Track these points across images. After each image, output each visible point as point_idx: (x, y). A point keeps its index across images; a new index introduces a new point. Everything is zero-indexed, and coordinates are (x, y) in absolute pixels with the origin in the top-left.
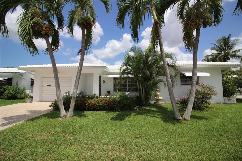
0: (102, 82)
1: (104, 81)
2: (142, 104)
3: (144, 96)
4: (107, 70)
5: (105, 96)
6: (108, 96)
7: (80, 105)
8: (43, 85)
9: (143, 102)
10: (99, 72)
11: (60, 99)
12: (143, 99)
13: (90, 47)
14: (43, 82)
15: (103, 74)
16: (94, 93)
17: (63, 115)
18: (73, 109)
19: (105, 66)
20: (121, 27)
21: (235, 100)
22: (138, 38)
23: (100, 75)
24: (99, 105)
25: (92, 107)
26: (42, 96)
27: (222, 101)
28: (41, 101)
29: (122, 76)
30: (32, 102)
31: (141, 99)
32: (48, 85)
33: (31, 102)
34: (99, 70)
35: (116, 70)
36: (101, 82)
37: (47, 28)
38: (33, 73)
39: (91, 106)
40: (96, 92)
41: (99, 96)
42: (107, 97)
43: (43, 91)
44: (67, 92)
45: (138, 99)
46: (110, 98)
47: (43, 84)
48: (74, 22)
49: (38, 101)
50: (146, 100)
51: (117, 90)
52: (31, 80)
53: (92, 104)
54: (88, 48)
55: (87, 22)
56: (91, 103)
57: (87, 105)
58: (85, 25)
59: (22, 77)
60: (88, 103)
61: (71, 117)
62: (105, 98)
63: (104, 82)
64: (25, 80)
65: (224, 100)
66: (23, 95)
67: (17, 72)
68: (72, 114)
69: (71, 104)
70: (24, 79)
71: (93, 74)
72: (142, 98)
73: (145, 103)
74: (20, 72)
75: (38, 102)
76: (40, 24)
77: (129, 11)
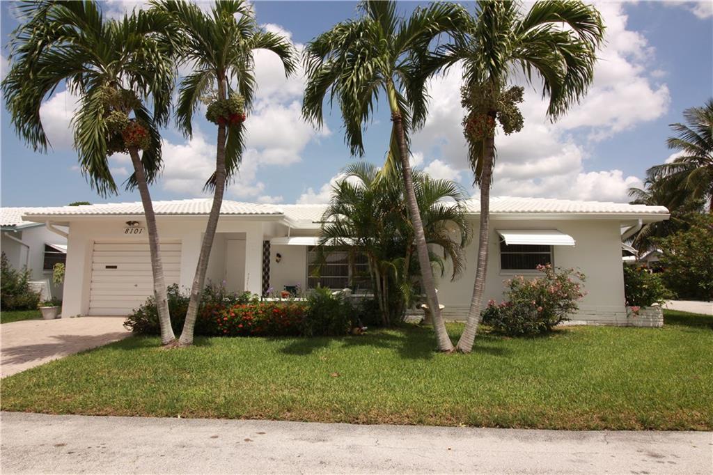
0: (273, 258)
1: (279, 255)
2: (381, 322)
3: (385, 299)
4: (286, 224)
5: (278, 299)
6: (284, 298)
7: (208, 319)
8: (95, 266)
9: (383, 316)
10: (264, 229)
11: (162, 300)
12: (383, 308)
13: (237, 169)
14: (93, 256)
15: (276, 234)
16: (246, 290)
17: (168, 341)
18: (192, 325)
19: (280, 213)
20: (315, 121)
21: (661, 316)
22: (361, 146)
23: (265, 236)
24: (258, 322)
25: (241, 326)
26: (90, 301)
27: (621, 318)
28: (88, 315)
29: (328, 243)
30: (60, 318)
31: (378, 308)
32: (107, 267)
33: (56, 318)
34: (263, 223)
35: (313, 222)
36: (271, 258)
37: (138, 133)
38: (66, 230)
39: (239, 323)
40: (253, 287)
41: (260, 300)
42: (283, 300)
43: (93, 285)
44: (171, 287)
45: (371, 306)
46: (290, 303)
47: (93, 262)
48: (195, 100)
49: (79, 313)
50: (394, 311)
51: (319, 284)
52: (46, 250)
53: (241, 318)
54: (231, 173)
55: (230, 113)
56: (237, 315)
57: (226, 321)
58: (225, 119)
59: (18, 240)
60: (229, 316)
61: (188, 344)
62: (276, 302)
63: (278, 258)
64: (28, 252)
65: (628, 316)
66: (23, 299)
67: (7, 225)
68: (191, 339)
69: (188, 312)
70: (26, 248)
71: (245, 233)
72: (381, 305)
73: (388, 320)
74: (14, 225)
75: (79, 316)
76: (123, 125)
77: (334, 85)
